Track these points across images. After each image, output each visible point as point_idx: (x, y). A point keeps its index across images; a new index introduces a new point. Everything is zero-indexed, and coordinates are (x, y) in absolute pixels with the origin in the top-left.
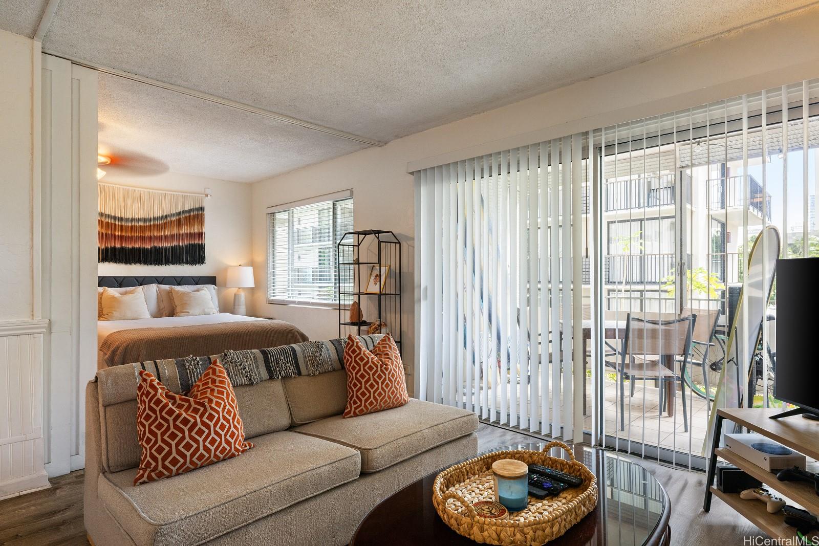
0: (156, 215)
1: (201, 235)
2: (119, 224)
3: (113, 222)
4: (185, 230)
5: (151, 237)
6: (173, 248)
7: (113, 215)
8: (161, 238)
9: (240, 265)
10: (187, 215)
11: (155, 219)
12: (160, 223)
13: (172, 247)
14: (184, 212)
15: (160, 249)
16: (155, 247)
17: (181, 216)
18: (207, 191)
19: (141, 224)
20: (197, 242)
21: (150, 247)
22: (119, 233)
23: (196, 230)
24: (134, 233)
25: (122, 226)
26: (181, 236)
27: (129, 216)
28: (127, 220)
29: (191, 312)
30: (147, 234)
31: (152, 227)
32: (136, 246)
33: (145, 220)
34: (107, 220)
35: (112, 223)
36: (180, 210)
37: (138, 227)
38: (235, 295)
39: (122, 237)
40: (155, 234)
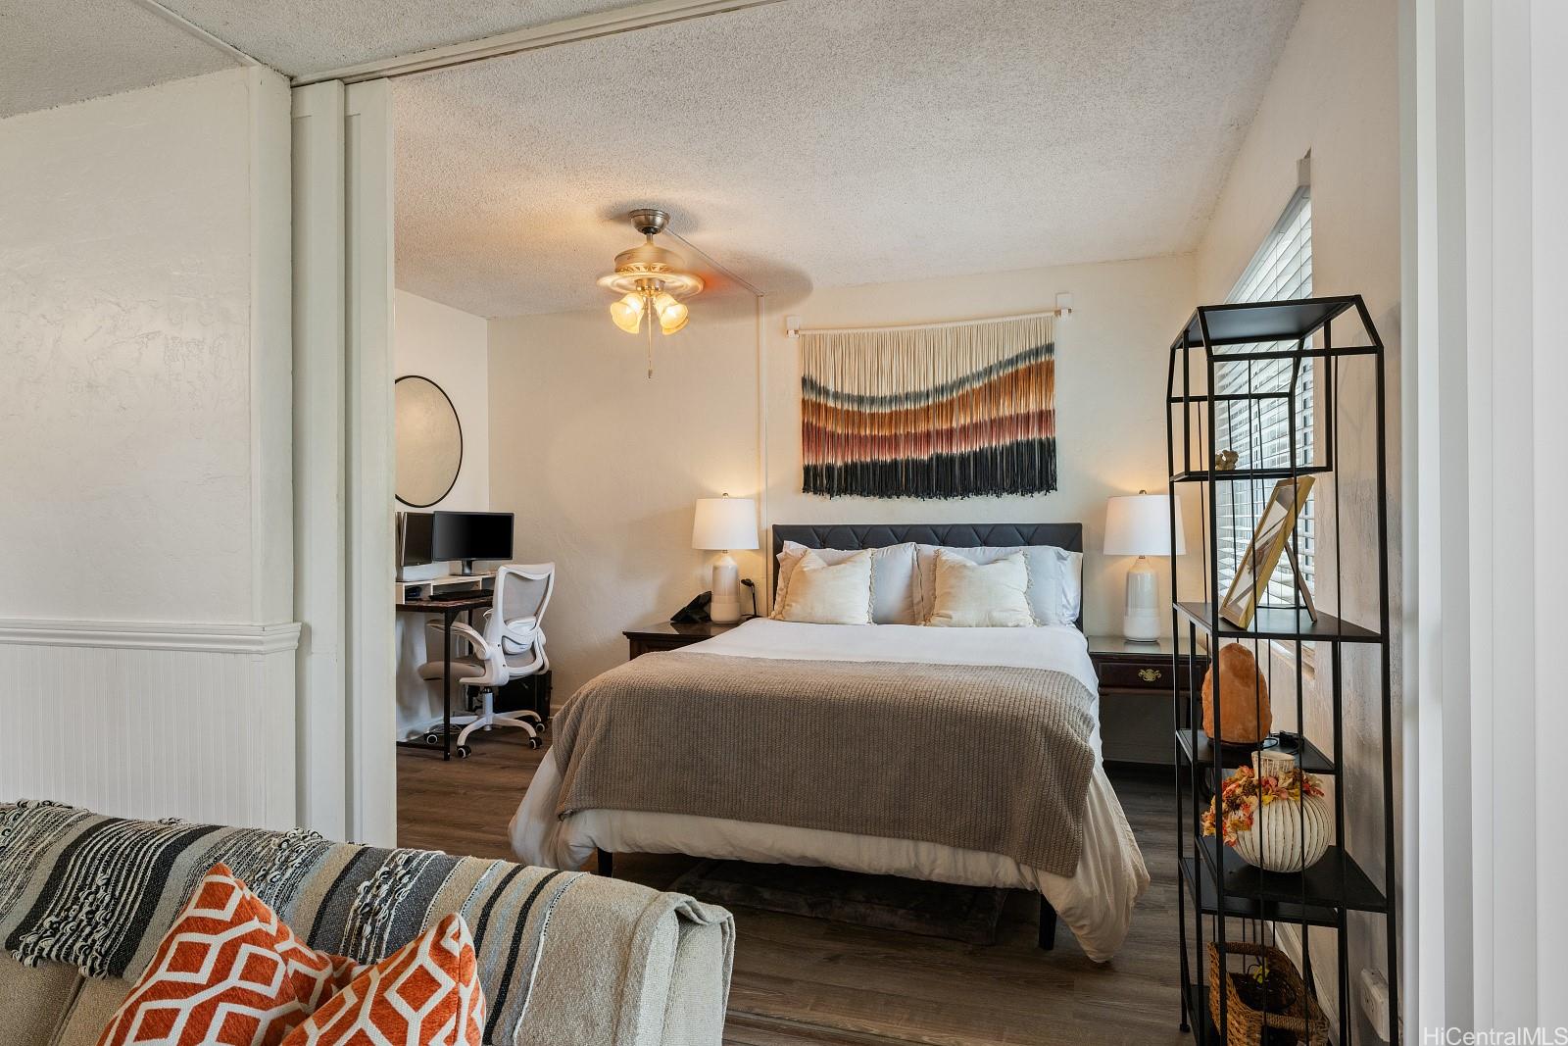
0: (940, 381)
1: (1045, 418)
2: (868, 411)
3: (856, 409)
4: (1006, 409)
5: (928, 434)
6: (978, 456)
7: (856, 394)
8: (950, 432)
9: (1142, 492)
10: (1010, 370)
11: (940, 390)
12: (946, 399)
13: (975, 453)
14: (1001, 365)
15: (951, 459)
16: (939, 457)
17: (994, 377)
18: (1064, 301)
19: (909, 406)
20: (1034, 435)
21: (926, 458)
22: (868, 432)
23: (1032, 405)
24: (896, 428)
25: (872, 415)
26: (997, 425)
27: (885, 391)
28: (882, 401)
29: (956, 616)
30: (922, 428)
31: (931, 411)
32: (901, 456)
33: (917, 396)
34: (846, 407)
35: (853, 412)
36: (993, 361)
37: (900, 413)
38: (1128, 575)
39: (873, 438)
40: (938, 426)
